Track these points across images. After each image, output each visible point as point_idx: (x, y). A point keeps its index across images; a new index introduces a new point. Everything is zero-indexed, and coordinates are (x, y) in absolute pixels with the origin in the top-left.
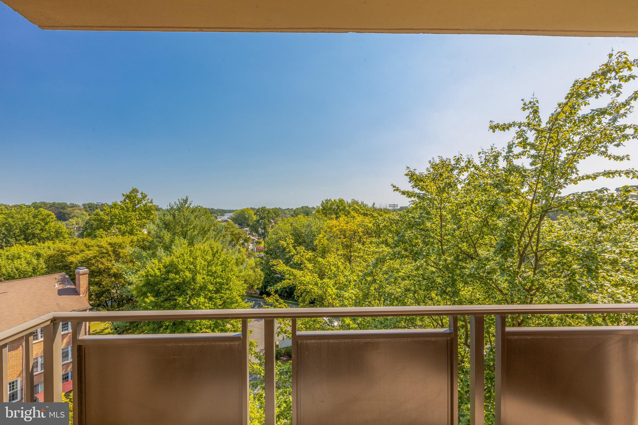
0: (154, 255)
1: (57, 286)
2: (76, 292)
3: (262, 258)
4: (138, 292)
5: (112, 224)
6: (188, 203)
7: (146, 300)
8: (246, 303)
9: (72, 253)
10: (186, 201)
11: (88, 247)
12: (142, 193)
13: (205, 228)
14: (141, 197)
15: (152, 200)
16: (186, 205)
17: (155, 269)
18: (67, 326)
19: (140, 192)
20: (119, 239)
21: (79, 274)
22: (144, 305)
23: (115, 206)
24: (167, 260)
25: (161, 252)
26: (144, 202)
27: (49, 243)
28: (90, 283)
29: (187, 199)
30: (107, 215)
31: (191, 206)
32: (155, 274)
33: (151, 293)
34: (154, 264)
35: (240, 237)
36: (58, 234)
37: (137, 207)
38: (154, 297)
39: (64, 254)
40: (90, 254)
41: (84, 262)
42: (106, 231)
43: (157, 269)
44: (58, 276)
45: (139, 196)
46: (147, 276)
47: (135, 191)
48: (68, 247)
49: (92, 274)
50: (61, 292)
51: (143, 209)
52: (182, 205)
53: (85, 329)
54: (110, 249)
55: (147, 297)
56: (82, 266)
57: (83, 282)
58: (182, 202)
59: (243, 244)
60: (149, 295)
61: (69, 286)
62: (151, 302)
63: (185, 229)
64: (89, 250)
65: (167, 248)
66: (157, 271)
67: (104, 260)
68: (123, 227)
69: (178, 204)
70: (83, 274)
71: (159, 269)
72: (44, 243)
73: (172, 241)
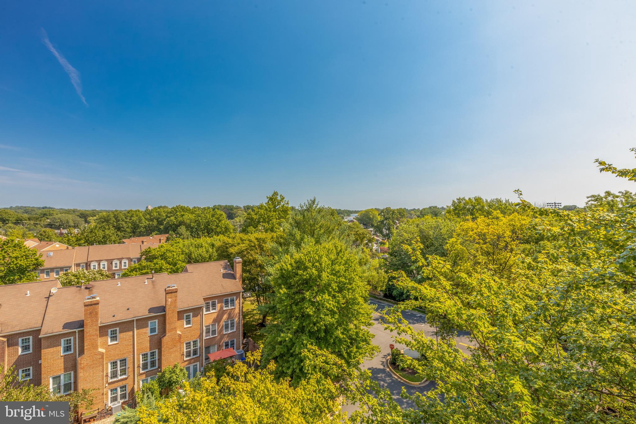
0: (287, 252)
1: (222, 271)
2: (233, 277)
3: (386, 259)
4: (274, 283)
5: (259, 222)
6: (316, 203)
7: (281, 291)
8: (369, 305)
9: (233, 245)
10: (314, 202)
11: (242, 240)
12: (281, 196)
13: (329, 227)
14: (280, 199)
15: (288, 202)
16: (314, 206)
17: (288, 264)
18: (228, 304)
19: (279, 195)
20: (262, 235)
21: (235, 261)
22: (279, 295)
23: (261, 207)
24: (297, 256)
25: (292, 249)
26: (282, 204)
27: (221, 237)
28: (244, 271)
29: (315, 200)
30: (256, 215)
31: (318, 207)
32: (288, 269)
33: (284, 285)
34: (286, 258)
35: (364, 237)
36: (227, 229)
37: (277, 208)
38: (286, 289)
39: (228, 246)
40: (243, 246)
41: (240, 253)
42: (255, 228)
43: (289, 264)
44: (223, 262)
45: (279, 198)
46: (281, 270)
47: (276, 194)
48: (230, 241)
49: (245, 263)
50: (225, 276)
51: (281, 210)
52: (311, 206)
54: (257, 243)
55: (282, 289)
56: (238, 256)
57: (239, 269)
58: (311, 202)
59: (367, 244)
60: (283, 286)
61: (230, 272)
62: (285, 293)
63: (313, 228)
64: (244, 243)
65: (298, 245)
66: (289, 266)
67: (252, 252)
68: (266, 225)
69: (307, 204)
70: (239, 263)
71: (291, 264)
72: (218, 236)
73: (302, 239)
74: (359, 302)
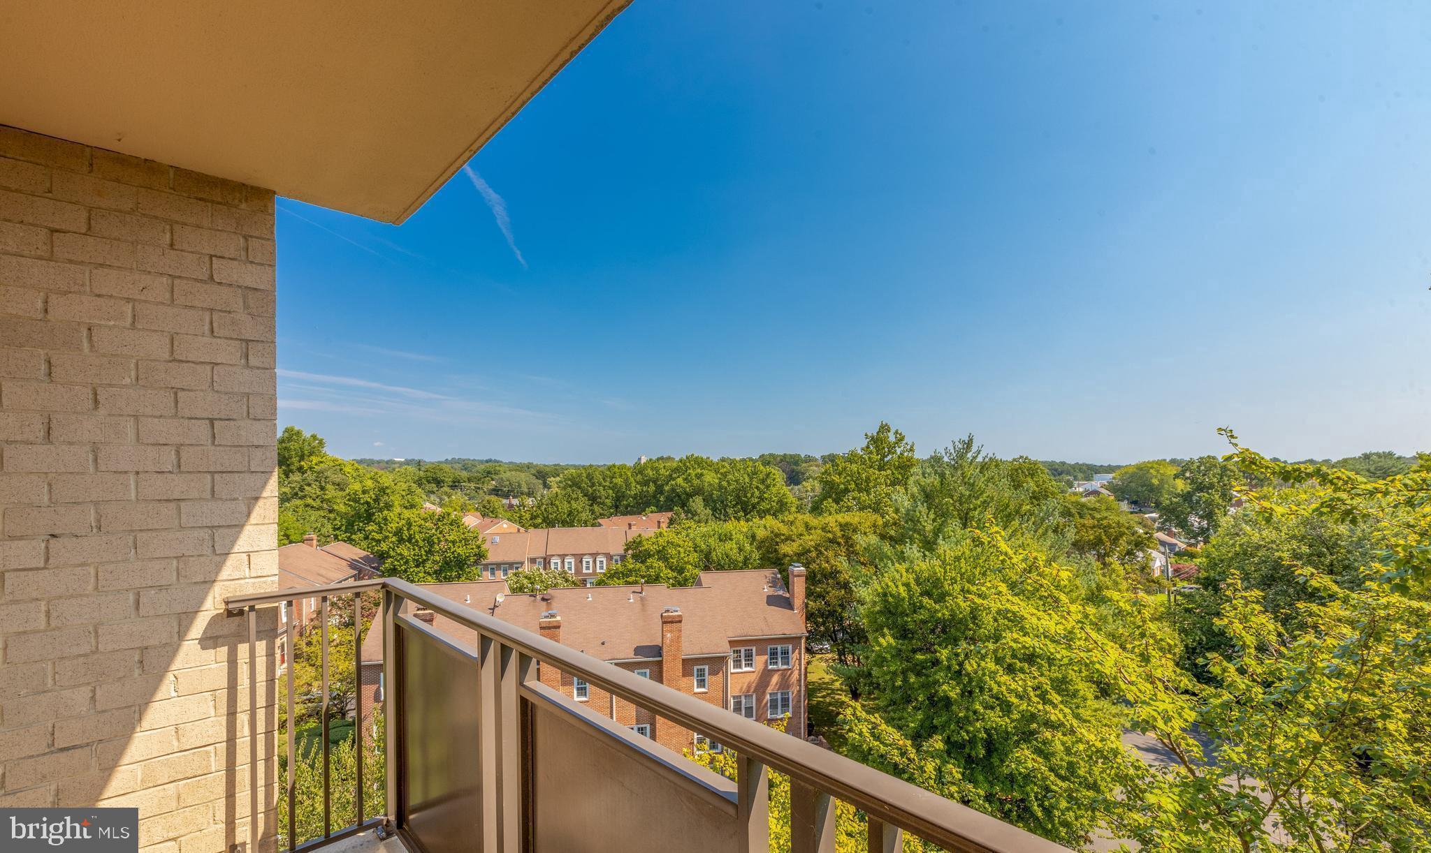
0: (902, 558)
1: (767, 590)
2: (787, 604)
3: (1189, 597)
4: (870, 622)
5: (847, 491)
6: (974, 449)
7: (881, 640)
8: (1114, 704)
9: (789, 539)
10: (969, 444)
11: (808, 528)
12: (896, 432)
13: (1008, 506)
14: (894, 440)
15: (912, 447)
16: (969, 455)
17: (899, 584)
18: (777, 659)
19: (893, 431)
20: (853, 518)
21: (793, 572)
22: (878, 648)
23: (852, 458)
24: (922, 566)
25: (913, 551)
26: (899, 451)
27: (770, 521)
28: (809, 594)
29: (971, 440)
30: (840, 474)
31: (980, 459)
32: (899, 594)
33: (890, 629)
34: (897, 571)
35: (1122, 534)
36: (782, 506)
37: (886, 459)
38: (895, 638)
39: (778, 540)
40: (810, 540)
41: (803, 554)
42: (837, 503)
43: (903, 585)
44: (768, 573)
45: (892, 438)
46: (885, 595)
47: (884, 428)
48: (784, 529)
49: (811, 578)
50: (772, 601)
51: (897, 463)
52: (961, 456)
53: (800, 670)
54: (839, 534)
55: (883, 636)
56: (798, 561)
57: (799, 587)
58: (960, 446)
59: (1129, 553)
60: (886, 630)
61: (781, 593)
62: (890, 645)
63: (966, 506)
64: (810, 534)
65: (929, 546)
66: (902, 589)
67: (830, 554)
68: (864, 496)
69: (952, 451)
70: (799, 576)
71: (907, 585)
72: (761, 518)
73: (937, 532)
74: (1077, 691)
